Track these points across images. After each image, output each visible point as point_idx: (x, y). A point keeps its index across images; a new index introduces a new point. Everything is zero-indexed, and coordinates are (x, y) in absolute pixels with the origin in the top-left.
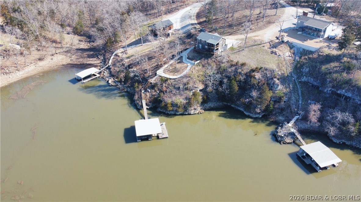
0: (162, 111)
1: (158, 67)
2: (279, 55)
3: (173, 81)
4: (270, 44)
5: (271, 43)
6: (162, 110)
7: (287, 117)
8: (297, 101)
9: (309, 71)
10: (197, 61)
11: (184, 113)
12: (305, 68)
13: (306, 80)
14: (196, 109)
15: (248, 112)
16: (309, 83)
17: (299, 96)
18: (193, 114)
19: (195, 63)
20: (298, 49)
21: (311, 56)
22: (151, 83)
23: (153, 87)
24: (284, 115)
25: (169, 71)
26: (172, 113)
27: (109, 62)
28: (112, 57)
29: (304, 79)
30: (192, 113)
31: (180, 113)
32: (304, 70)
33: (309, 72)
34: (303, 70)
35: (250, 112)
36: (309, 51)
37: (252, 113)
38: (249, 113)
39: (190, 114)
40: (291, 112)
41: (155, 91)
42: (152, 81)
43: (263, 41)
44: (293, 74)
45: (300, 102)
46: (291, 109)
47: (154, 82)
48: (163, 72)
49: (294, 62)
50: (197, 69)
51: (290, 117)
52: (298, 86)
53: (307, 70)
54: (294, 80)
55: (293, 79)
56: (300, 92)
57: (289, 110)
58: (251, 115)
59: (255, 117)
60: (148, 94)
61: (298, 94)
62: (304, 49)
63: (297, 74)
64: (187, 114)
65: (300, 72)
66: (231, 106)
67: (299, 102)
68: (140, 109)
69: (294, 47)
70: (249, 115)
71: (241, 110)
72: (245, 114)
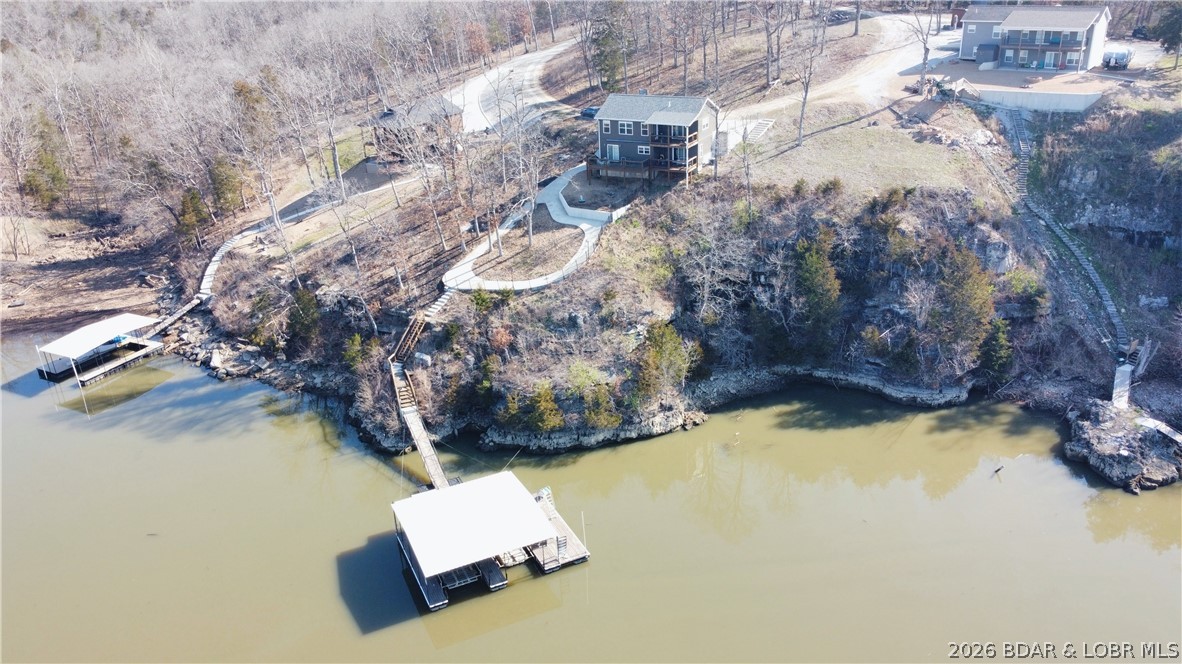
0: (509, 440)
1: (442, 261)
2: (952, 144)
3: (535, 297)
4: (894, 112)
5: (895, 108)
6: (509, 438)
7: (1077, 378)
8: (1096, 305)
9: (1100, 181)
10: (615, 207)
11: (622, 435)
12: (1079, 172)
13: (1094, 220)
14: (670, 408)
15: (906, 385)
16: (1112, 229)
17: (1091, 283)
18: (662, 434)
19: (611, 217)
20: (1015, 114)
21: (1077, 128)
22: (428, 326)
23: (442, 340)
24: (1058, 373)
25: (501, 266)
26: (561, 441)
27: (199, 288)
28: (211, 269)
29: (1088, 216)
30: (657, 429)
31: (600, 437)
32: (1076, 180)
33: (1102, 186)
34: (1069, 181)
35: (916, 385)
36: (1058, 114)
37: (929, 387)
38: (912, 389)
39: (650, 436)
40: (1089, 355)
41: (457, 356)
42: (434, 314)
43: (858, 105)
44: (1031, 205)
45: (1112, 309)
46: (1082, 343)
47: (445, 319)
48: (472, 274)
49: (1015, 160)
50: (625, 236)
51: (1094, 376)
52: (1074, 248)
53: (1091, 177)
54: (1048, 226)
55: (1042, 222)
56: (1090, 268)
57: (1076, 352)
58: (923, 395)
59: (942, 401)
60: (422, 375)
61: (1087, 278)
62: (1036, 111)
63: (1049, 204)
64: (634, 435)
65: (1060, 195)
66: (811, 375)
67: (1102, 306)
68: (397, 453)
69: (994, 109)
70: (915, 399)
71: (867, 386)
72: (891, 396)
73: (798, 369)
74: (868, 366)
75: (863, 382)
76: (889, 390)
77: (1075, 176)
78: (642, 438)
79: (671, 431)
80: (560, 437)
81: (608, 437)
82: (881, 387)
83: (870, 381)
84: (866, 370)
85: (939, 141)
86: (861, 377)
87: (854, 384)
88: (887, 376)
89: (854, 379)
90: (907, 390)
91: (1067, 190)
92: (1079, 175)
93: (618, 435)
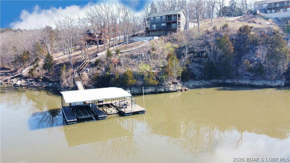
2: (259, 23)
3: (128, 53)
5: (239, 20)
14: (176, 83)
19: (153, 39)
20: (276, 19)
22: (90, 63)
23: (94, 65)
26: (135, 91)
30: (171, 89)
37: (270, 80)
39: (169, 92)
41: (99, 69)
42: (93, 61)
43: (227, 20)
58: (269, 83)
59: (276, 85)
62: (283, 18)
64: (163, 90)
69: (269, 18)
70: (265, 85)
71: (246, 84)
72: (256, 85)
74: (245, 76)
75: (244, 82)
76: (255, 83)
78: (165, 92)
79: (176, 91)
80: (134, 89)
81: (153, 91)
82: (251, 83)
83: (247, 82)
84: (245, 78)
85: (255, 23)
86: (243, 81)
87: (241, 84)
88: (252, 79)
89: (241, 82)
90: (262, 81)
93: (157, 90)
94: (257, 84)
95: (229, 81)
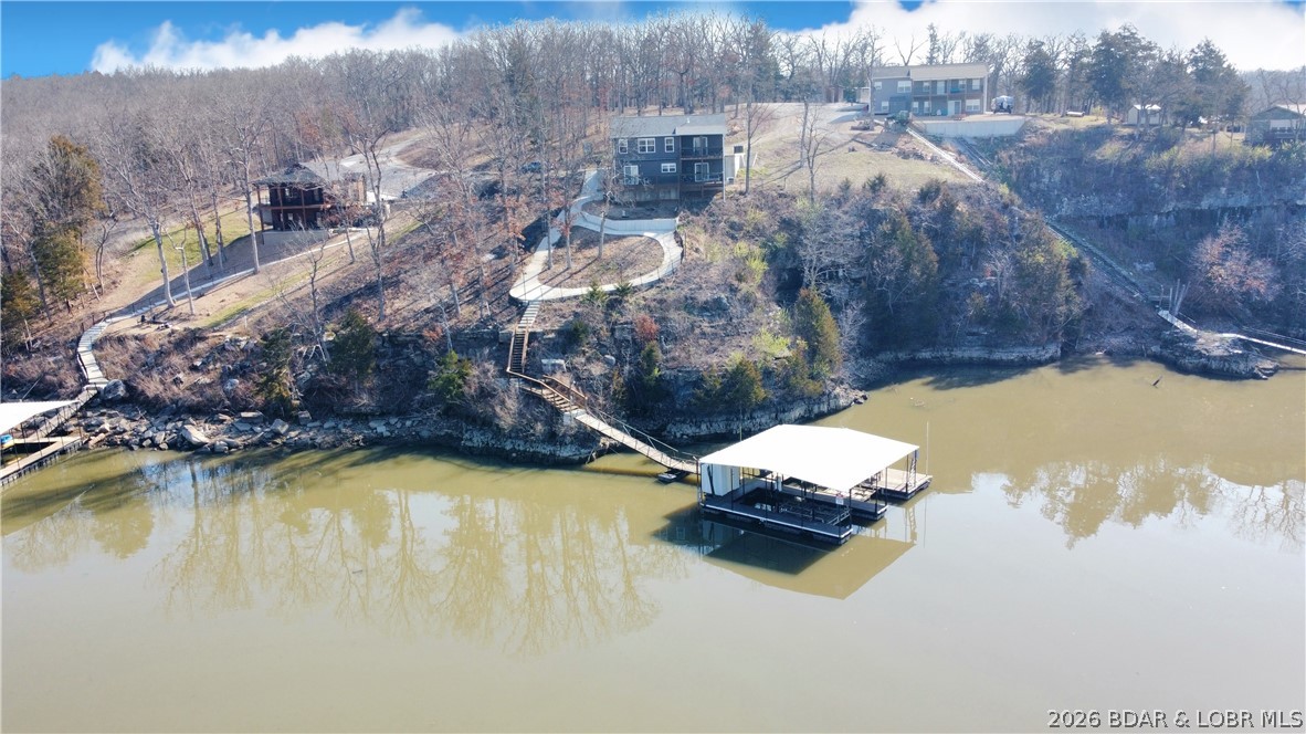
0: (704, 429)
3: (655, 291)
4: (862, 142)
5: (859, 140)
6: (704, 427)
7: (1129, 329)
9: (1065, 179)
10: (668, 217)
12: (1045, 174)
13: (1072, 210)
14: (842, 382)
15: (1013, 346)
16: (1083, 218)
22: (533, 336)
23: (563, 344)
24: (1110, 328)
27: (82, 380)
28: (87, 359)
30: (842, 402)
36: (996, 138)
37: (1033, 346)
38: (1021, 349)
40: (1129, 308)
42: (531, 325)
45: (1124, 272)
46: (1118, 301)
47: (550, 327)
48: (547, 287)
49: (986, 172)
51: (1141, 323)
57: (1118, 309)
58: (1032, 353)
60: (563, 381)
62: (976, 138)
67: (1117, 272)
70: (1024, 358)
71: (971, 358)
72: (1001, 360)
73: (900, 355)
74: (970, 338)
75: (967, 355)
76: (998, 355)
77: (1043, 177)
78: (831, 412)
79: (849, 405)
82: (986, 356)
83: (976, 353)
84: (970, 342)
85: (921, 157)
86: (965, 351)
88: (990, 345)
89: (958, 353)
90: (1017, 350)
91: (1038, 190)
92: (1047, 176)
93: (812, 411)
94: (1004, 358)
95: (926, 354)
